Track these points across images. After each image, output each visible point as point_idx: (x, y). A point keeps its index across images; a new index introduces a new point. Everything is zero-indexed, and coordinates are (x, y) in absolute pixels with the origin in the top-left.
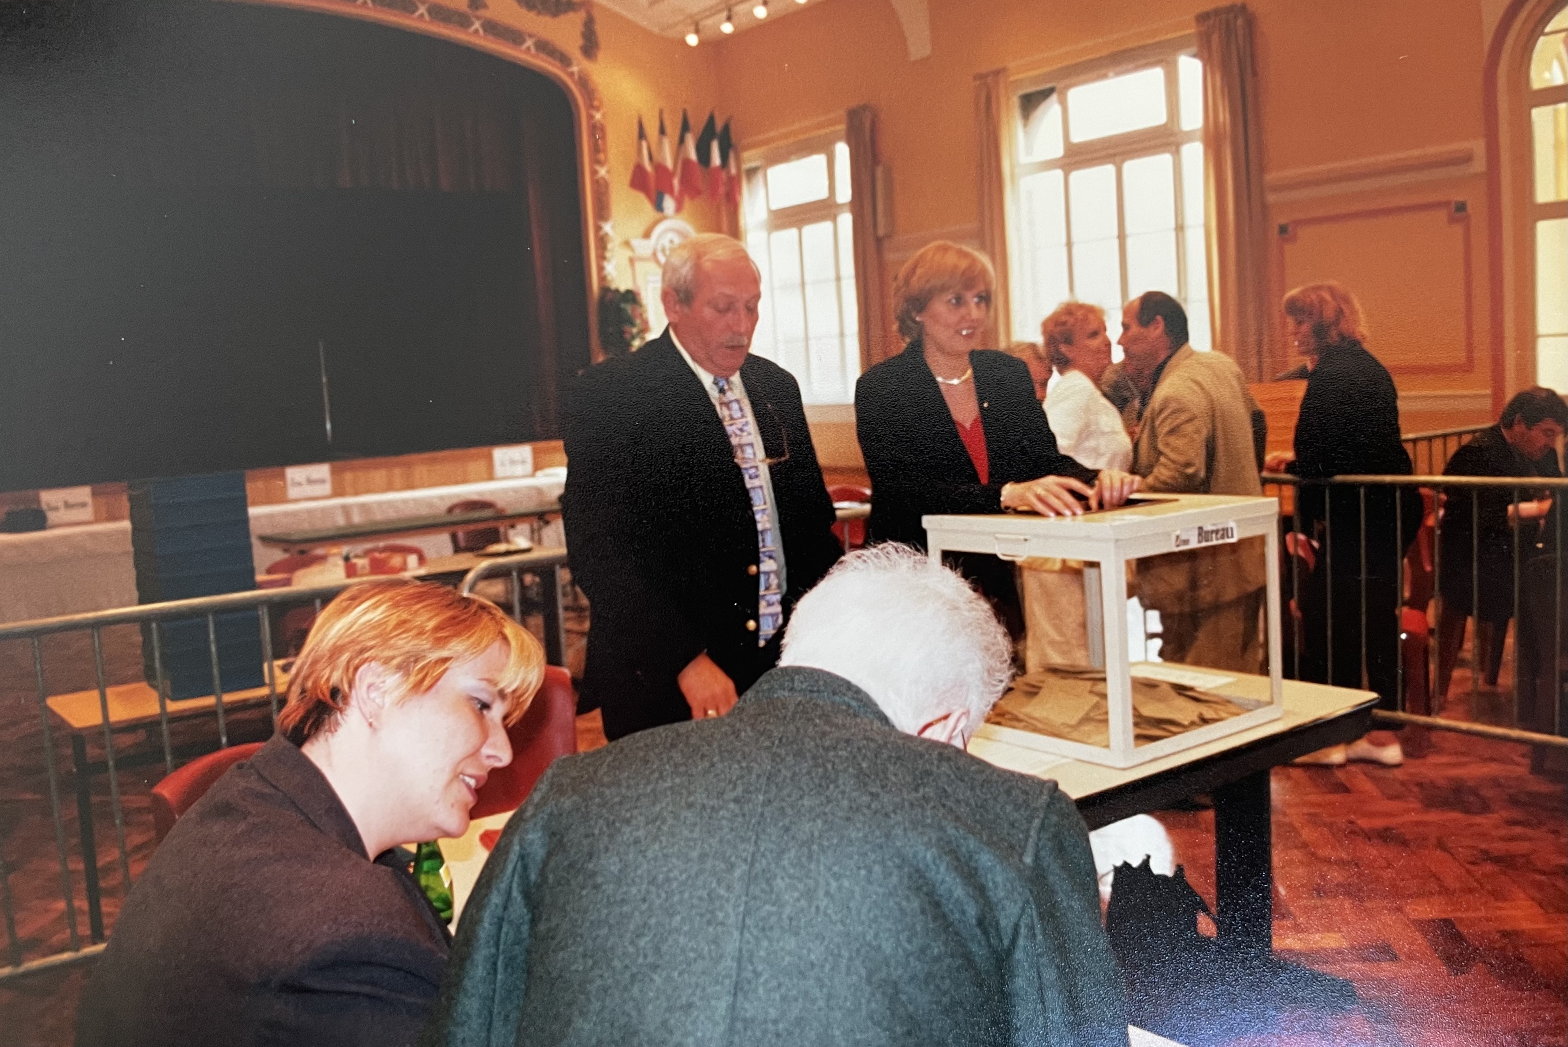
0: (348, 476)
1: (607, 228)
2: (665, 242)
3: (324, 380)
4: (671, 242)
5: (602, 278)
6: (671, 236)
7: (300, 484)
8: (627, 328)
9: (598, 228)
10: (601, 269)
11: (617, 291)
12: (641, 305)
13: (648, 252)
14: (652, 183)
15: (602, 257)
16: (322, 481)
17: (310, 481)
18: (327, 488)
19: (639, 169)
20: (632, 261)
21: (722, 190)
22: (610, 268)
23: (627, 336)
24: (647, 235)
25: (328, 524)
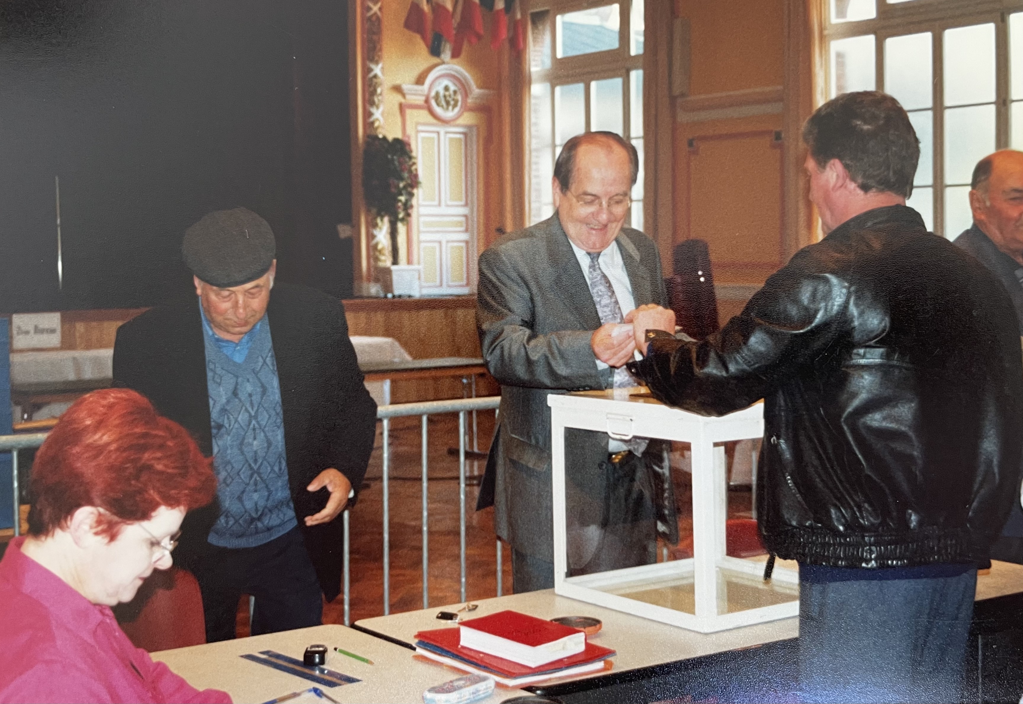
0: (80, 327)
1: (377, 70)
2: (439, 88)
3: (59, 221)
4: (446, 88)
5: (369, 125)
6: (446, 82)
7: (27, 333)
8: (392, 181)
9: (367, 70)
10: (368, 115)
11: (385, 138)
12: (411, 158)
13: (420, 100)
14: (429, 25)
15: (370, 101)
16: (53, 331)
17: (38, 330)
18: (55, 340)
19: (415, 9)
20: (402, 108)
21: (504, 35)
22: (377, 114)
23: (393, 190)
24: (420, 80)
25: (58, 378)
